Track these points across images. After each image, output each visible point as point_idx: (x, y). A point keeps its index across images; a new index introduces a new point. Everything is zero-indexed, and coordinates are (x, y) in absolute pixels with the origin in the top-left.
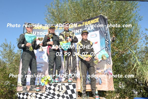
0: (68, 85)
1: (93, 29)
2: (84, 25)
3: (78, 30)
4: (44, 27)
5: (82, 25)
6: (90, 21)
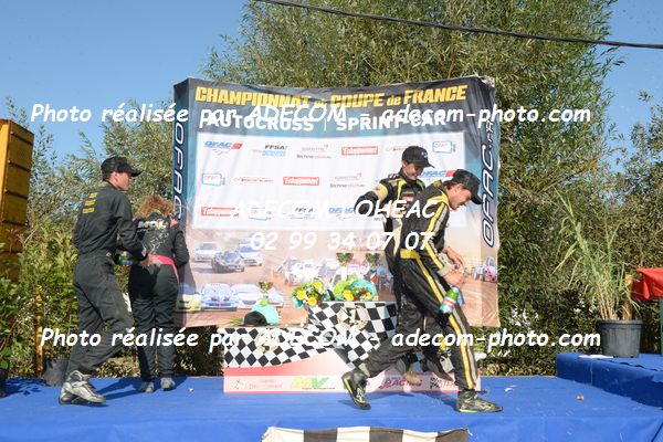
0: (374, 307)
1: (443, 123)
2: (410, 100)
4: (255, 94)
5: (402, 101)
6: (432, 90)
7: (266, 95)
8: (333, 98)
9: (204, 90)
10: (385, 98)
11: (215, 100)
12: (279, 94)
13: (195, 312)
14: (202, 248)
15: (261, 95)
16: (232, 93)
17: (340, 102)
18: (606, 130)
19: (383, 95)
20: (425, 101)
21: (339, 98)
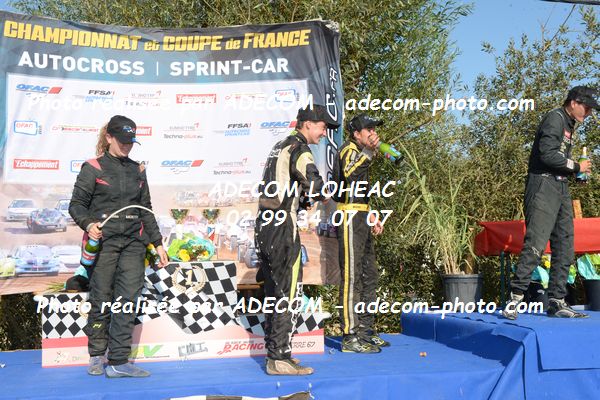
0: (213, 267)
1: (286, 70)
2: (251, 44)
3: (227, 63)
4: (76, 32)
5: (242, 45)
6: (273, 34)
7: (88, 33)
8: (166, 39)
9: (15, 24)
10: (224, 40)
11: (27, 37)
12: (105, 32)
13: (8, 278)
14: (16, 205)
15: (82, 32)
16: (49, 29)
17: (174, 43)
18: (451, 81)
19: (221, 37)
20: (266, 46)
21: (172, 39)
